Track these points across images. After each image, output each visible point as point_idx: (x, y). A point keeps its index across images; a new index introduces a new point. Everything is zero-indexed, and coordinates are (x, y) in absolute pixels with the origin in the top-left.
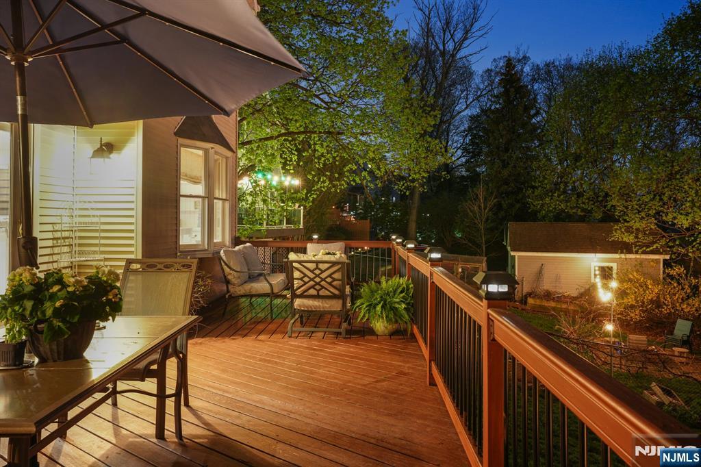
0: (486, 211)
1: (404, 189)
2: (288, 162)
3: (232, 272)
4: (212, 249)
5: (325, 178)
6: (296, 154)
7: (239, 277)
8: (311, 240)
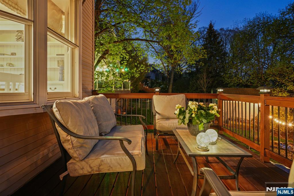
0: (207, 84)
1: (180, 71)
2: (124, 59)
3: (69, 137)
4: (43, 101)
5: (143, 66)
6: (128, 55)
7: (81, 147)
8: (154, 93)
